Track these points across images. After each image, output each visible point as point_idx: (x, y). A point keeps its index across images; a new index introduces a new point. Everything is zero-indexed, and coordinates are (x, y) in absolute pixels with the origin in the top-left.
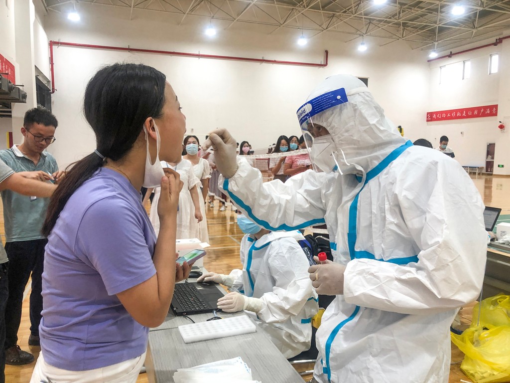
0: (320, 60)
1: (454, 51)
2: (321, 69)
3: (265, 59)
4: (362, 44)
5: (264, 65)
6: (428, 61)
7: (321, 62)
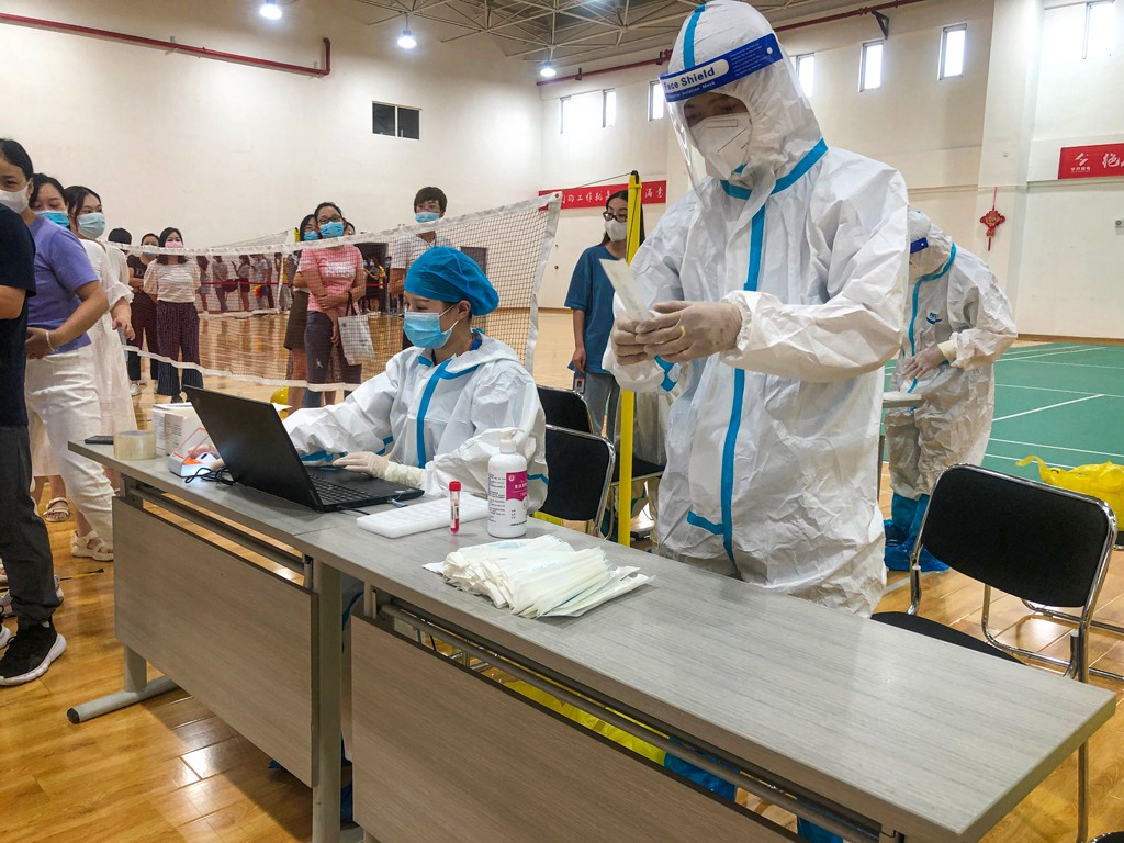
0: (313, 60)
1: (586, 67)
2: (316, 80)
3: (179, 42)
4: (407, 32)
5: (176, 56)
6: (538, 84)
7: (315, 63)
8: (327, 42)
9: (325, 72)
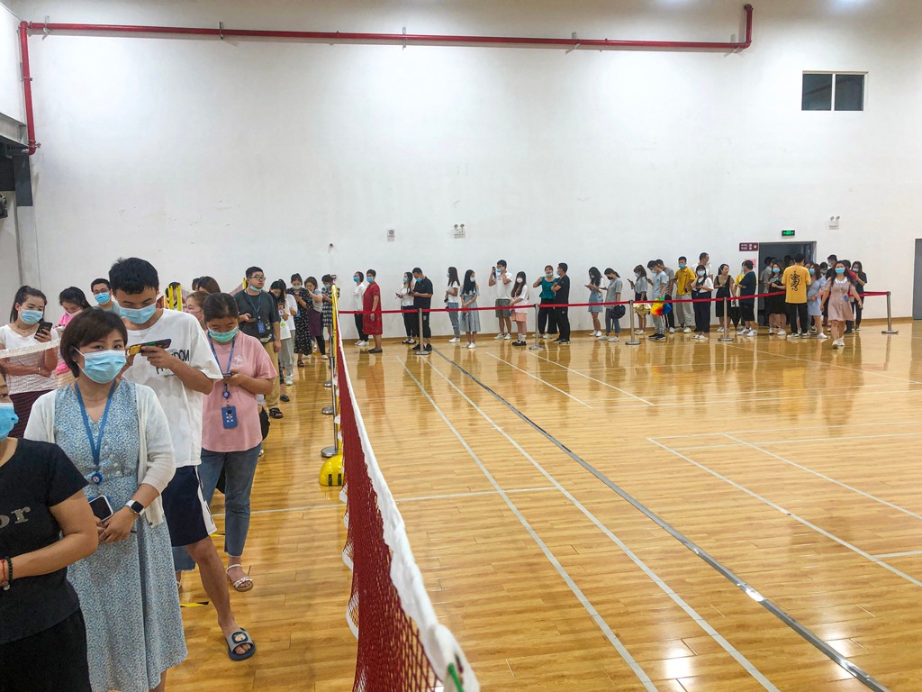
0: (732, 33)
2: (733, 56)
3: (581, 37)
5: (578, 53)
7: (733, 37)
8: (748, 10)
9: (745, 44)
